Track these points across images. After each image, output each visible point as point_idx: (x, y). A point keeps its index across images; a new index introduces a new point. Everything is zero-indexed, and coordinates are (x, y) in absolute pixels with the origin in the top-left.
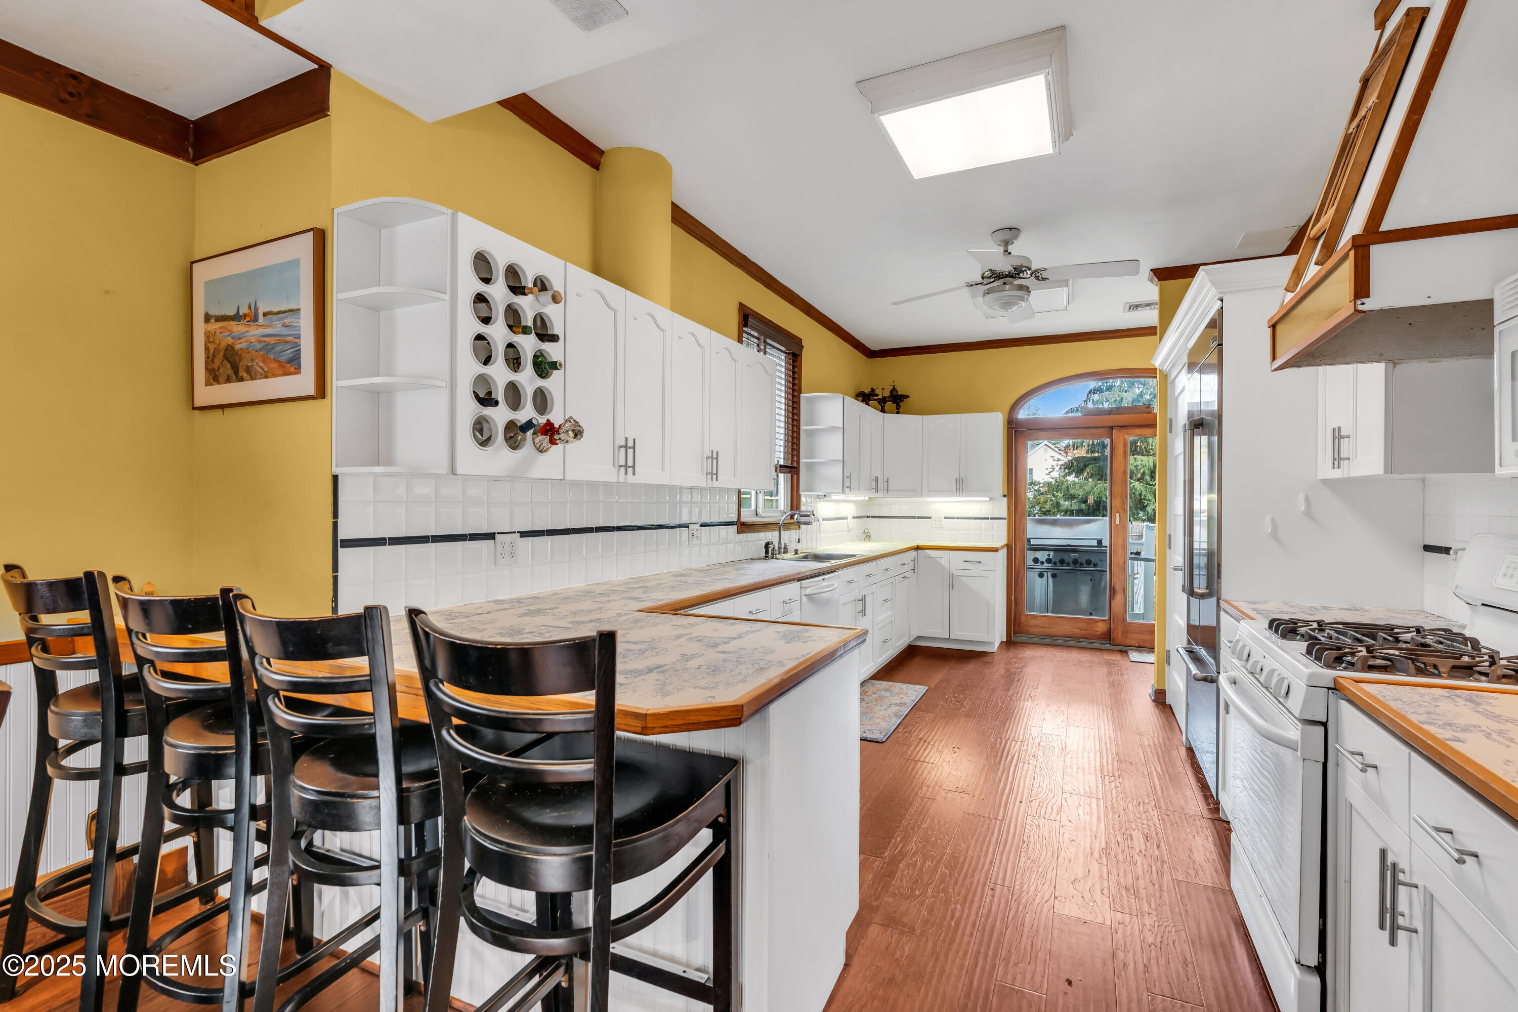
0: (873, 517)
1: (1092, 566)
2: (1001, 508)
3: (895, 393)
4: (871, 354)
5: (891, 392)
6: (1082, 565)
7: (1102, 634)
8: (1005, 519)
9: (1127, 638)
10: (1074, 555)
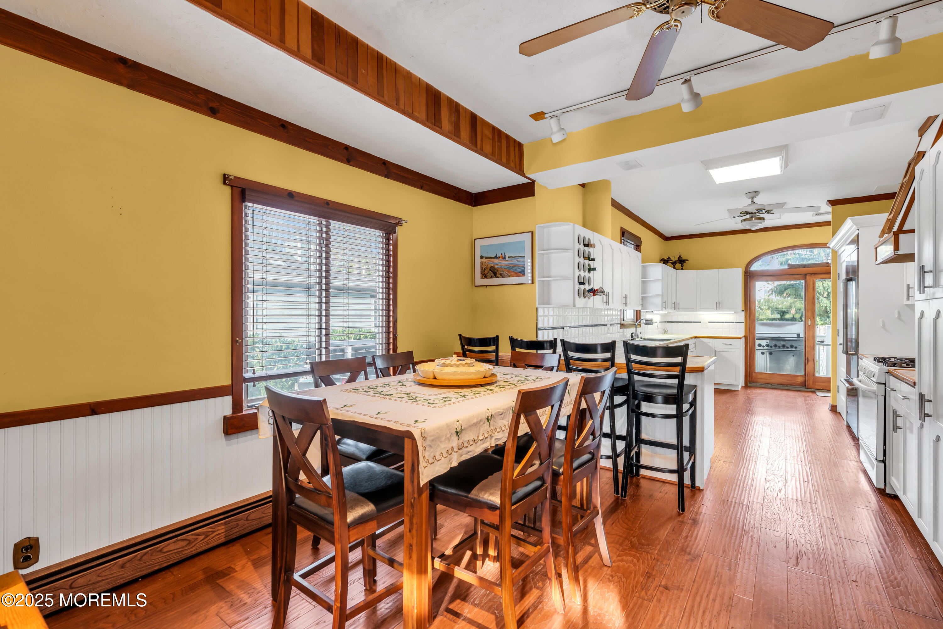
0: (668, 322)
1: (794, 348)
2: (742, 317)
3: (681, 259)
4: (666, 239)
5: (678, 258)
6: (787, 348)
7: (801, 383)
8: (743, 323)
9: (815, 385)
10: (782, 342)
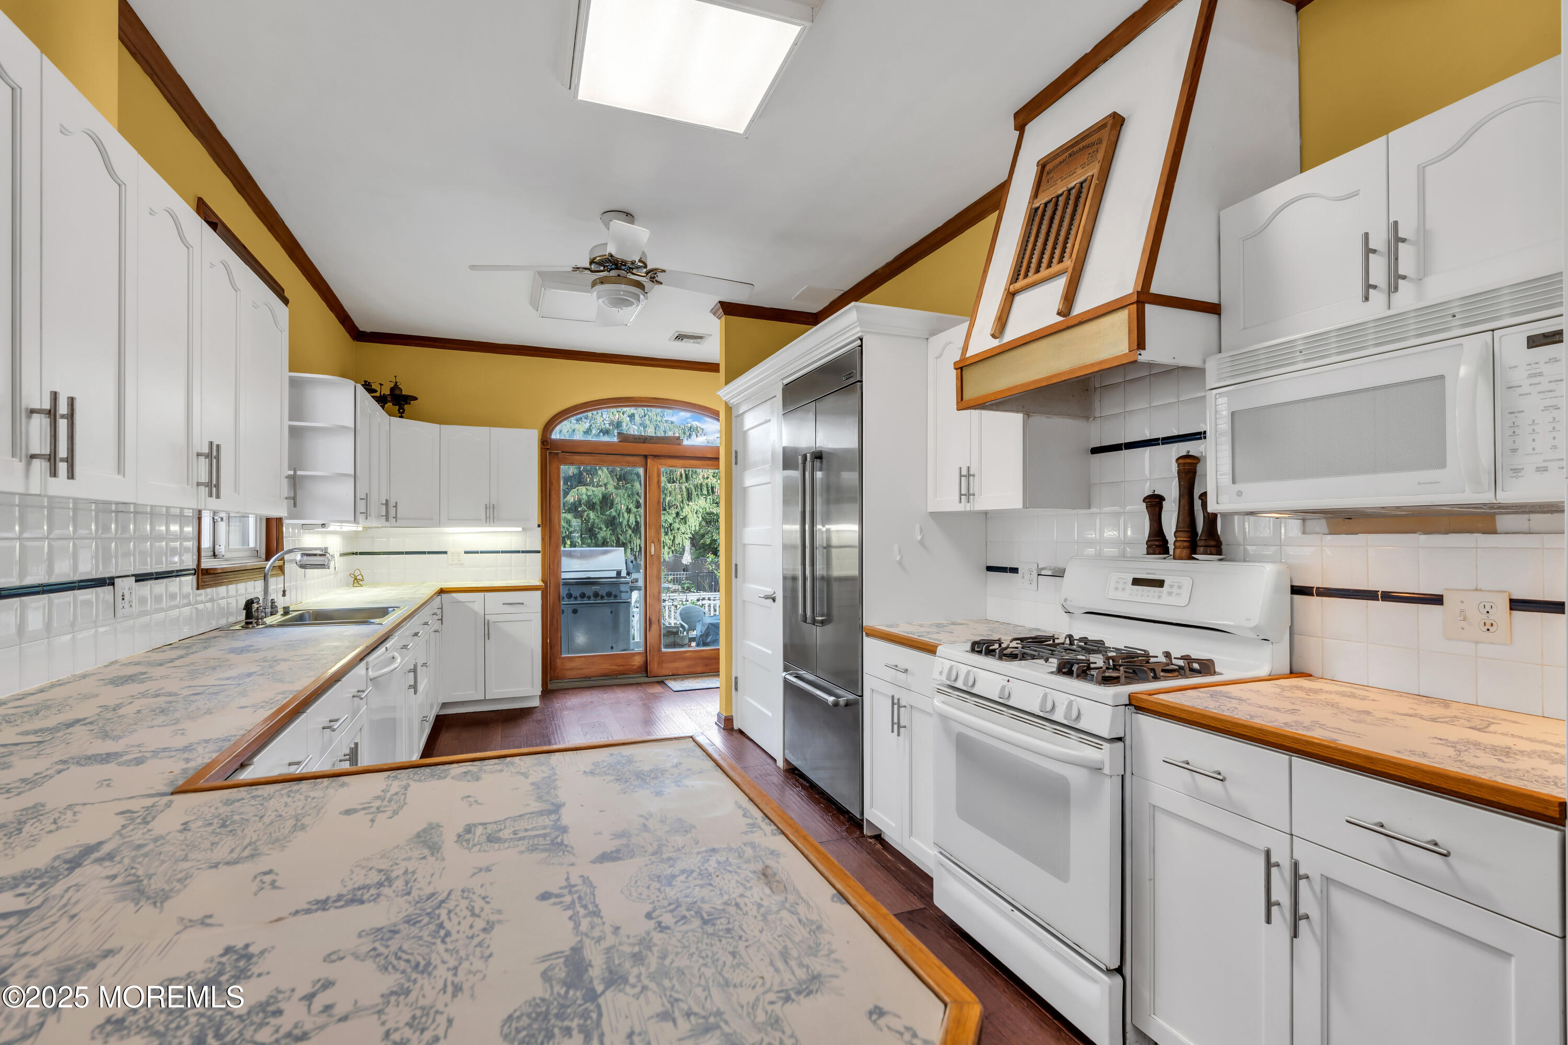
0: (361, 553)
1: (612, 598)
2: (535, 540)
3: (397, 392)
4: (358, 335)
5: (392, 389)
6: (602, 597)
7: (638, 668)
8: (538, 552)
9: (662, 668)
10: (595, 588)
